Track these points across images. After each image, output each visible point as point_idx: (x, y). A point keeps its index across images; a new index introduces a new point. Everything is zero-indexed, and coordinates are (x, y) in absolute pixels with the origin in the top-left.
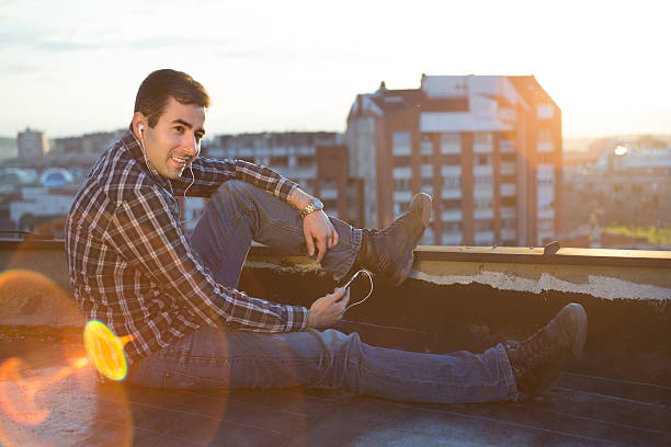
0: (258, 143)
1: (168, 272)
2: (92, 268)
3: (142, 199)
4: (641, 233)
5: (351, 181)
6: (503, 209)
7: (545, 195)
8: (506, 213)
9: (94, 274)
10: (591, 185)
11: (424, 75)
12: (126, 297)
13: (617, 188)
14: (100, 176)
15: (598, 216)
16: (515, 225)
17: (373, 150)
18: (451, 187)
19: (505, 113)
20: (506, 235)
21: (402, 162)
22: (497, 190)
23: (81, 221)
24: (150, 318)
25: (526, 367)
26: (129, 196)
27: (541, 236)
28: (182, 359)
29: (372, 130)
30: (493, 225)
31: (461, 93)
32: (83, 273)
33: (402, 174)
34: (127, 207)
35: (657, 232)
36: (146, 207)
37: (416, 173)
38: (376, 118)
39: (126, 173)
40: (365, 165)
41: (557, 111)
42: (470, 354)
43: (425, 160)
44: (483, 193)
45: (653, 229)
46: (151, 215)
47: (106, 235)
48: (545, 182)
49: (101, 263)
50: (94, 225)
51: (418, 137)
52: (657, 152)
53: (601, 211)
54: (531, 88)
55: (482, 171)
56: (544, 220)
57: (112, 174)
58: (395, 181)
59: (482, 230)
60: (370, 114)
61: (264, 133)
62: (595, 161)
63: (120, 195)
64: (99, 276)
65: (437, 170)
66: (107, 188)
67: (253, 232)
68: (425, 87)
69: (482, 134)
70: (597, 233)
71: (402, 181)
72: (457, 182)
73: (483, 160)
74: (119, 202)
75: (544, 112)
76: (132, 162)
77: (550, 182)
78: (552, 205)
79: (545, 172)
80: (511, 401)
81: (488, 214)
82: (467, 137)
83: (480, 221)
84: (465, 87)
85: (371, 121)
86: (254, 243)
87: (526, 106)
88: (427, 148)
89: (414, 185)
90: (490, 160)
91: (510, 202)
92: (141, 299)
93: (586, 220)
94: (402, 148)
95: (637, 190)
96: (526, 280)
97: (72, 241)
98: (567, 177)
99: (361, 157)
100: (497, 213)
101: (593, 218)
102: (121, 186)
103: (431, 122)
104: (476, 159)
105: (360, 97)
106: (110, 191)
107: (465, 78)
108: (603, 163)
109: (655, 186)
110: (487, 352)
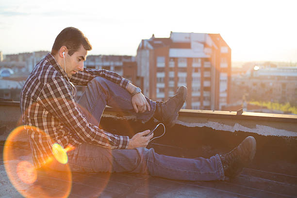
0: (97, 60)
1: (66, 116)
2: (32, 114)
3: (55, 82)
4: (264, 104)
5: (138, 78)
6: (204, 92)
7: (223, 87)
8: (206, 94)
9: (33, 117)
10: (243, 83)
11: (171, 32)
12: (48, 128)
13: (255, 84)
14: (36, 73)
15: (246, 97)
16: (209, 99)
17: (148, 64)
18: (182, 82)
19: (206, 50)
20: (206, 103)
21: (161, 70)
22: (202, 84)
23: (27, 93)
24: (59, 138)
25: (229, 165)
26: (50, 80)
27: (221, 105)
28: (74, 158)
29: (148, 55)
30: (201, 99)
31: (188, 40)
32: (28, 117)
33: (161, 75)
34: (48, 86)
35: (271, 104)
36: (57, 85)
37: (167, 75)
38: (150, 50)
39: (48, 71)
40: (144, 71)
41: (230, 50)
42: (204, 159)
43: (171, 69)
44: (196, 85)
45: (270, 103)
46: (59, 89)
47: (39, 99)
48: (223, 81)
49: (36, 112)
50: (33, 94)
51: (168, 59)
52: (272, 69)
53: (247, 94)
54: (218, 39)
55: (196, 75)
56: (222, 98)
57: (42, 71)
58: (157, 78)
59: (195, 101)
60: (147, 48)
61: (100, 55)
62: (245, 72)
63: (46, 80)
64: (36, 118)
65: (176, 74)
66: (39, 77)
67: (107, 101)
68: (172, 37)
69: (197, 59)
70: (245, 104)
71: (161, 78)
72: (185, 80)
73: (196, 70)
74: (45, 83)
75: (224, 50)
76: (51, 66)
77: (226, 81)
78: (226, 91)
79: (223, 76)
80: (221, 180)
81: (198, 94)
82: (190, 60)
83: (194, 97)
84: (189, 38)
85: (148, 52)
86: (107, 106)
87: (216, 47)
88: (172, 64)
89: (166, 80)
90: (199, 70)
91: (207, 89)
92: (54, 129)
93: (241, 98)
94: (161, 64)
95: (263, 85)
96: (228, 126)
97: (23, 102)
98: (233, 79)
99: (142, 67)
100: (202, 94)
101: (244, 98)
102: (46, 76)
103: (174, 53)
104: (194, 70)
105: (143, 41)
106: (41, 79)
107: (190, 34)
108: (248, 73)
109: (271, 84)
110: (211, 158)
